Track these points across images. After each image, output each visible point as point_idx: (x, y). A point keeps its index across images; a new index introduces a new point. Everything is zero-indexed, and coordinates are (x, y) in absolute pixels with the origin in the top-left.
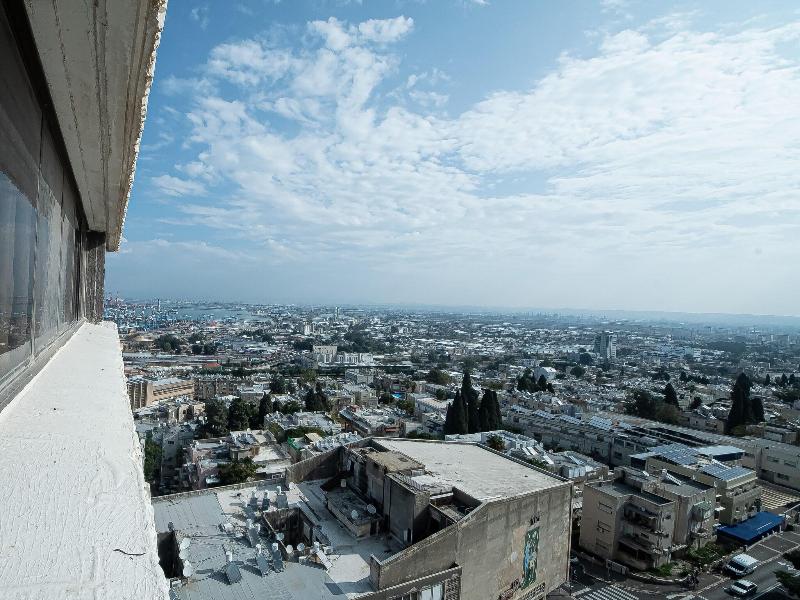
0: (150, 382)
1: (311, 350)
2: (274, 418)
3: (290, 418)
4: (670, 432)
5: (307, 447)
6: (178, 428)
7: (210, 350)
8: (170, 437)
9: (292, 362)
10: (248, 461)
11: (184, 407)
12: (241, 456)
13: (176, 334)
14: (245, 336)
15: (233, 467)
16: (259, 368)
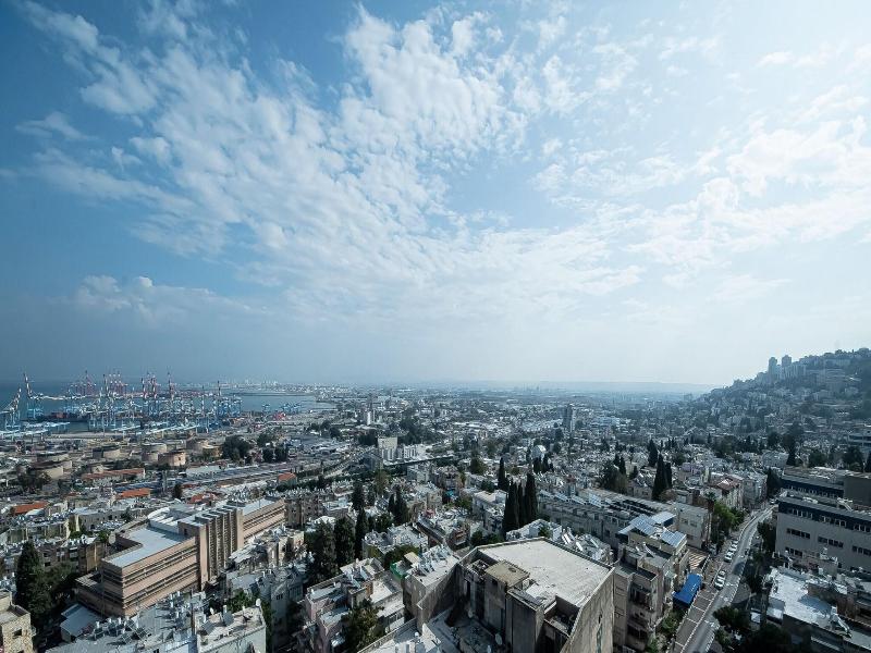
0: (239, 509)
1: (377, 445)
2: (372, 539)
3: (384, 537)
4: (634, 503)
5: (409, 571)
6: (284, 574)
7: (281, 455)
8: (277, 590)
9: (361, 462)
10: (367, 604)
11: (283, 543)
12: (360, 599)
13: (242, 434)
14: (313, 432)
15: (356, 616)
16: (333, 474)
